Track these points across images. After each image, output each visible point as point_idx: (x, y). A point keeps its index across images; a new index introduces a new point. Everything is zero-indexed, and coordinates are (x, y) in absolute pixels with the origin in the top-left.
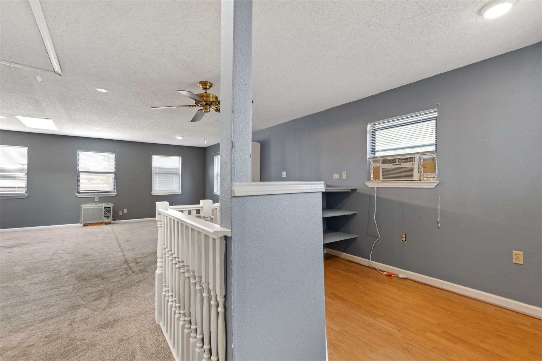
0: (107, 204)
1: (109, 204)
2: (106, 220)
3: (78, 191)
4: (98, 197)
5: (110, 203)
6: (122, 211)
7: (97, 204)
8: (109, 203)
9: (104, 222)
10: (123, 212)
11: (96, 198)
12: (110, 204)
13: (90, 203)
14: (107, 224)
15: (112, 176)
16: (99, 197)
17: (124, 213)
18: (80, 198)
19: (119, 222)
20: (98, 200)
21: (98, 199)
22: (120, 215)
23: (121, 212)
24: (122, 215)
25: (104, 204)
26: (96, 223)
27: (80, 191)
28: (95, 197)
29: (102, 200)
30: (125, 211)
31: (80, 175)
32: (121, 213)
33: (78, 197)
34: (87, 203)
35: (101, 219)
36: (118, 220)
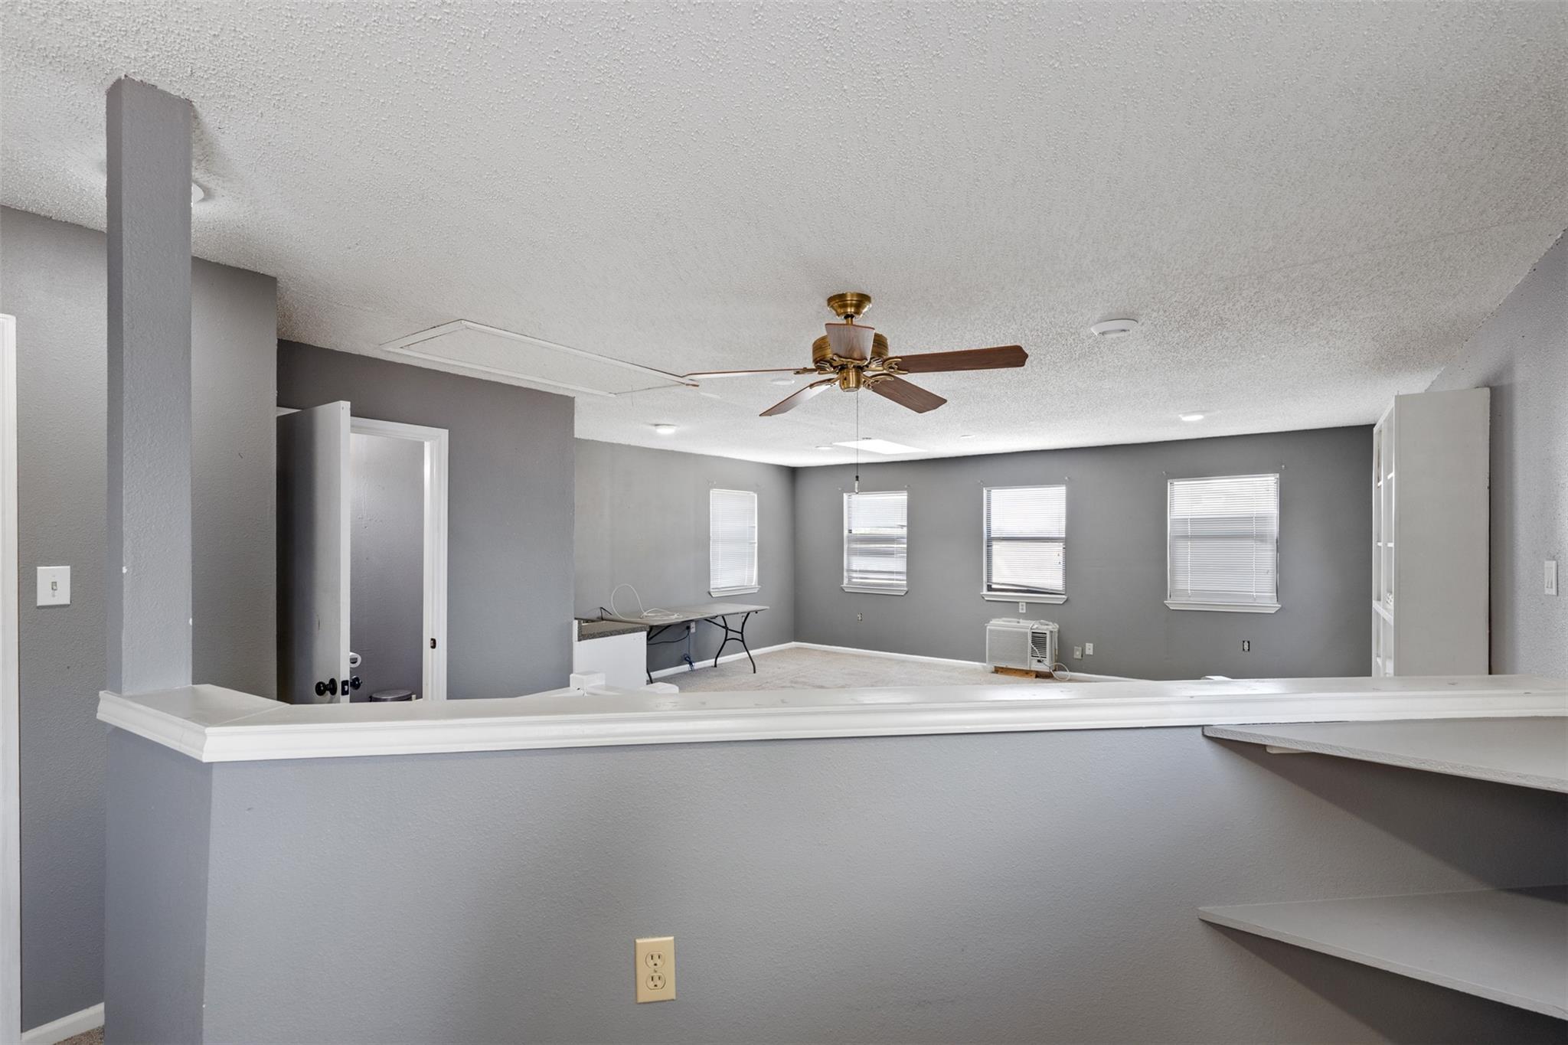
0: (1042, 624)
1: (1047, 625)
2: (1036, 667)
3: (988, 585)
4: (1024, 604)
5: (1049, 621)
6: (1080, 648)
7: (1021, 621)
8: (1047, 622)
9: (1032, 669)
10: (1083, 651)
11: (1020, 604)
12: (1051, 623)
13: (1005, 617)
14: (1039, 675)
15: (1058, 549)
16: (1027, 603)
17: (1087, 653)
18: (989, 603)
19: (1071, 676)
20: (1024, 611)
21: (1025, 608)
22: (1075, 657)
23: (1078, 650)
24: (1080, 657)
25: (1033, 622)
26: (1017, 670)
27: (994, 586)
28: (1018, 603)
29: (1036, 610)
30: (1089, 649)
31: (994, 547)
32: (1078, 653)
33: (986, 599)
34: (1000, 616)
35: (1024, 661)
36: (1070, 671)
